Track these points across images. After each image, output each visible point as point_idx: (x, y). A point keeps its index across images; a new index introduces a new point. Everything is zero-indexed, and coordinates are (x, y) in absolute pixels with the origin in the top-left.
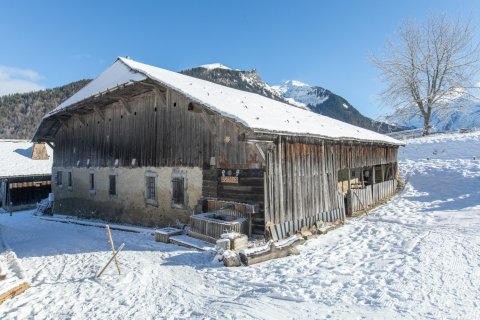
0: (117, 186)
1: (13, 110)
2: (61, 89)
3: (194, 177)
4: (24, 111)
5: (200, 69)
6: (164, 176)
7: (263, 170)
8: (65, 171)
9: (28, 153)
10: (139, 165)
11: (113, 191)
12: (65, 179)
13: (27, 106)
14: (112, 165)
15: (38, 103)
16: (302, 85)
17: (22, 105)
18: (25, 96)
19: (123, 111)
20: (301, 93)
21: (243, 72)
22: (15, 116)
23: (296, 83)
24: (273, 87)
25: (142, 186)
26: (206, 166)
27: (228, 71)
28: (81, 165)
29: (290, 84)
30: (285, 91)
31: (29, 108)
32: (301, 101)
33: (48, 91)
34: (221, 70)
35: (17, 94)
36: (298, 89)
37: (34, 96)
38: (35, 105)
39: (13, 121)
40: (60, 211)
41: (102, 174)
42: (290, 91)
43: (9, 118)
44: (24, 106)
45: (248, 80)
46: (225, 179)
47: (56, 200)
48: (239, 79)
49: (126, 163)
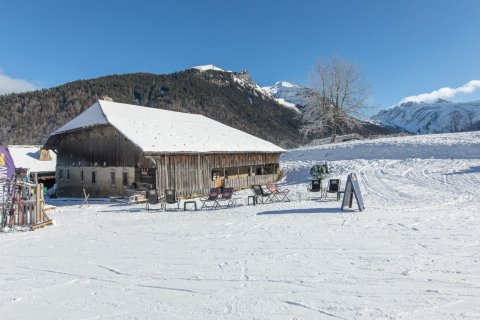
0: (96, 177)
1: (9, 109)
2: (57, 89)
3: (131, 171)
4: (20, 111)
5: (193, 70)
6: (119, 171)
7: (156, 168)
8: (65, 169)
9: (36, 156)
10: (107, 165)
11: (94, 181)
12: (65, 174)
13: (23, 105)
14: (93, 165)
15: (34, 102)
16: (291, 86)
17: (18, 105)
18: (22, 96)
19: (99, 135)
20: (290, 94)
21: (235, 74)
22: (11, 115)
23: (286, 84)
24: (264, 88)
25: (109, 177)
26: (136, 167)
27: (220, 72)
28: (75, 165)
29: (280, 85)
30: (275, 91)
31: (25, 108)
32: (290, 102)
33: (44, 91)
34: (214, 72)
35: (13, 94)
36: (287, 90)
37: (30, 96)
38: (31, 104)
39: (10, 120)
40: (62, 195)
41: (88, 171)
42: (280, 92)
43: (6, 117)
44: (21, 106)
45: (239, 81)
46: (143, 173)
47: (59, 189)
48: (231, 80)
49: (101, 165)
